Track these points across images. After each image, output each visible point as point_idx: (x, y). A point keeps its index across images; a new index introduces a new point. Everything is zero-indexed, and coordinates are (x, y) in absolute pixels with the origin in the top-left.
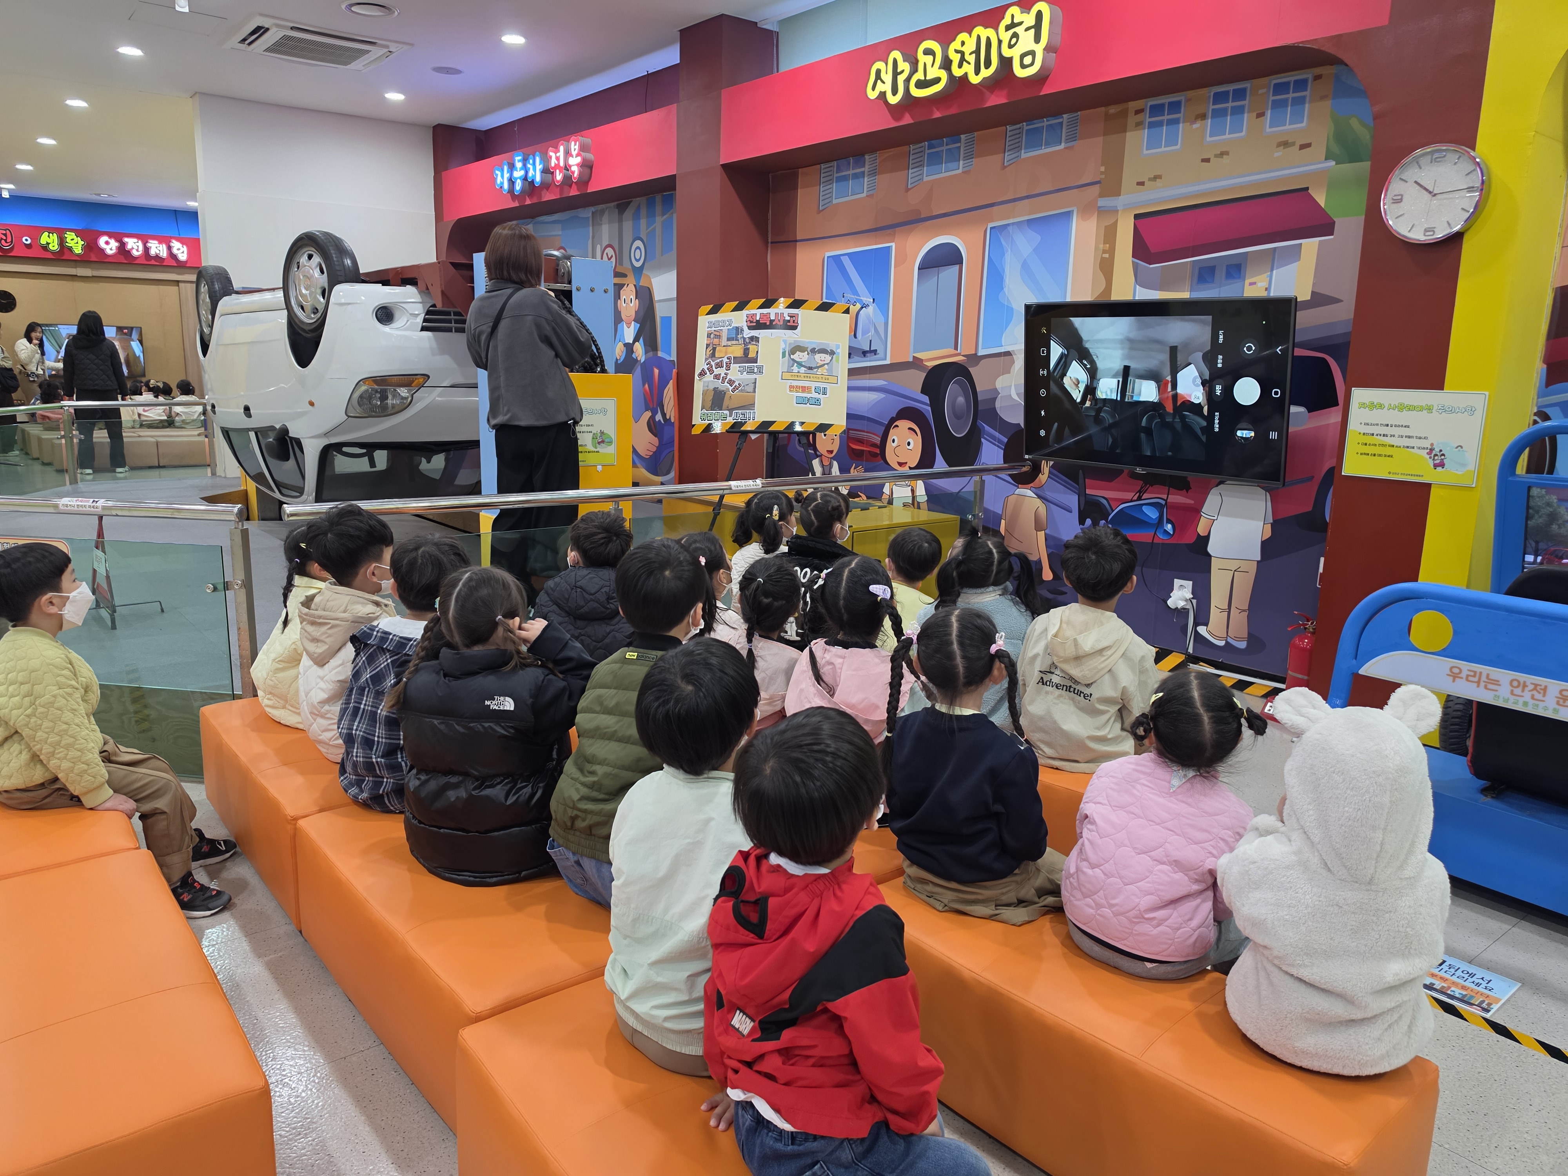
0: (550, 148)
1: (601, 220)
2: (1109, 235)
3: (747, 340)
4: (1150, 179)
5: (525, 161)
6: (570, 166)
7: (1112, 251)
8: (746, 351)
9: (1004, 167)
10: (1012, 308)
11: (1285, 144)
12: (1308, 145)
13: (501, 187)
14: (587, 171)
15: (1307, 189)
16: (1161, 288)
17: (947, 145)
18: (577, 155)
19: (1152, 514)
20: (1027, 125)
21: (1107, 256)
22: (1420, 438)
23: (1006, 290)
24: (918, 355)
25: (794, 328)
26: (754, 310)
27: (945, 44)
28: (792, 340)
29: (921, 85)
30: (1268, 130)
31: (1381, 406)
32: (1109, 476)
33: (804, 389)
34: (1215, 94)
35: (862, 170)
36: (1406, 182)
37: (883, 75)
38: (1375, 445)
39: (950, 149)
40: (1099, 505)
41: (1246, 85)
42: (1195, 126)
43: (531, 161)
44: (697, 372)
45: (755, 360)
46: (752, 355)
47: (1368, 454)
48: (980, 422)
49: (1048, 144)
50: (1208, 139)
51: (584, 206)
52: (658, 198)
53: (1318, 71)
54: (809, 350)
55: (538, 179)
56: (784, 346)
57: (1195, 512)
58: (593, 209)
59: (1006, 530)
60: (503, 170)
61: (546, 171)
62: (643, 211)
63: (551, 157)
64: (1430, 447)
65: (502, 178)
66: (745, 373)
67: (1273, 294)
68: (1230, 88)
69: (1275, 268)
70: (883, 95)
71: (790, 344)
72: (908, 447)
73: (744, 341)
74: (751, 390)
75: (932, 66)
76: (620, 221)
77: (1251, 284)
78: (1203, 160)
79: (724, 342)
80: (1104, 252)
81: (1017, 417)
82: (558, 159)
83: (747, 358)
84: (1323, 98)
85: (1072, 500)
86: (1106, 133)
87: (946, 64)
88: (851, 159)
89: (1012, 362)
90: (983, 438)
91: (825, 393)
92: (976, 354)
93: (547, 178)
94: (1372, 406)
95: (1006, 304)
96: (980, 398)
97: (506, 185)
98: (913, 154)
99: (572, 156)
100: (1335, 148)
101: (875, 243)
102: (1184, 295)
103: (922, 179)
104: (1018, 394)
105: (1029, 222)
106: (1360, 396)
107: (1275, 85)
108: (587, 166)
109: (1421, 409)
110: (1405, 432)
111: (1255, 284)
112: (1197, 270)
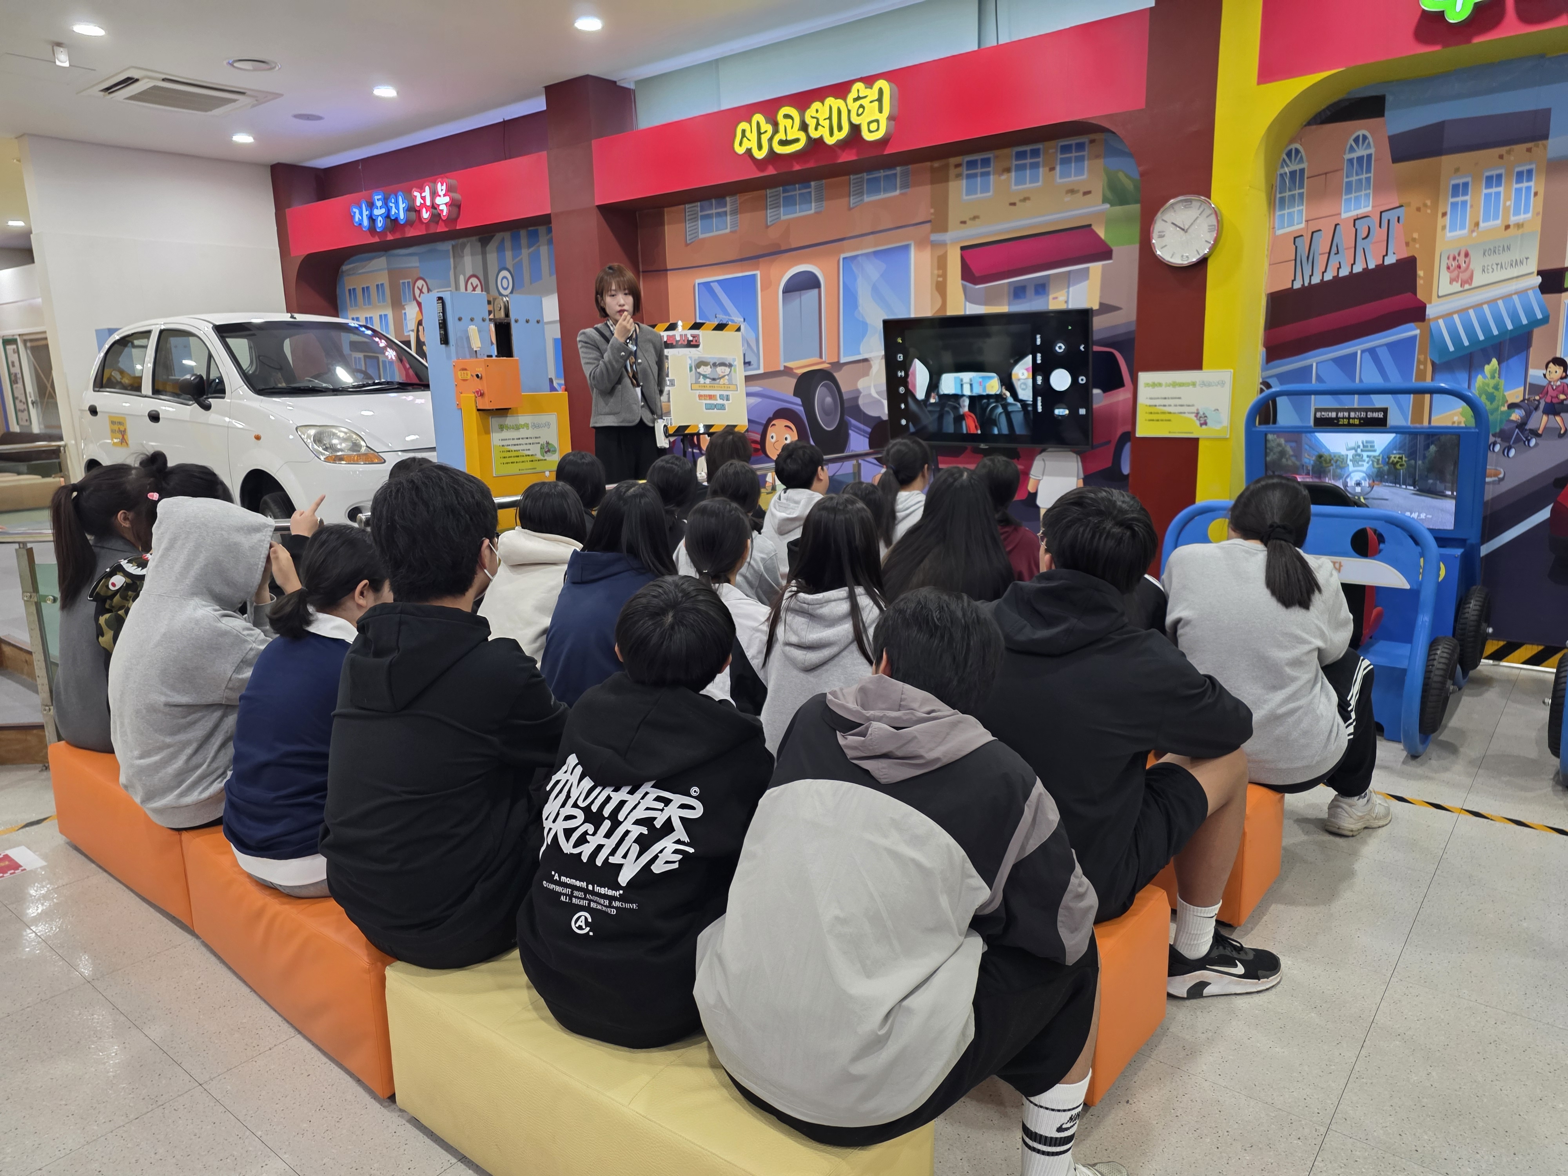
0: (413, 188)
2: (941, 263)
4: (970, 219)
5: (386, 200)
7: (944, 275)
9: (850, 209)
10: (867, 324)
11: (1072, 191)
12: (1089, 192)
13: (360, 224)
14: (455, 210)
15: (1090, 225)
16: (986, 303)
17: (799, 190)
18: (445, 195)
20: (869, 175)
21: (940, 279)
22: (1189, 406)
24: (788, 365)
25: (697, 346)
27: (802, 111)
28: (696, 357)
29: (783, 143)
30: (1058, 180)
31: (1160, 385)
32: (955, 453)
33: (711, 397)
34: (1016, 153)
35: (724, 209)
36: (1166, 223)
37: (748, 134)
39: (802, 194)
41: (1039, 146)
42: (1004, 177)
43: (393, 200)
47: (1152, 420)
48: (847, 417)
49: (885, 191)
50: (1014, 187)
53: (1092, 136)
55: (402, 216)
56: (690, 362)
60: (360, 208)
61: (412, 209)
63: (416, 197)
64: (1196, 412)
65: (360, 216)
67: (1072, 306)
68: (1028, 148)
69: (1070, 285)
70: (749, 151)
71: (695, 360)
75: (792, 128)
77: (1054, 298)
78: (1011, 204)
80: (939, 276)
81: (882, 411)
82: (423, 198)
84: (1098, 156)
86: (932, 182)
87: (804, 127)
88: (714, 201)
89: (870, 367)
90: (850, 432)
91: (728, 399)
92: (838, 362)
93: (413, 215)
94: (1154, 385)
95: (861, 319)
96: (845, 397)
97: (366, 222)
98: (770, 197)
99: (440, 196)
100: (1109, 194)
101: (742, 272)
102: (1004, 309)
103: (779, 218)
104: (878, 393)
105: (875, 253)
106: (1144, 377)
107: (1062, 146)
108: (455, 205)
109: (1188, 385)
110: (1178, 402)
111: (1056, 298)
112: (1012, 290)
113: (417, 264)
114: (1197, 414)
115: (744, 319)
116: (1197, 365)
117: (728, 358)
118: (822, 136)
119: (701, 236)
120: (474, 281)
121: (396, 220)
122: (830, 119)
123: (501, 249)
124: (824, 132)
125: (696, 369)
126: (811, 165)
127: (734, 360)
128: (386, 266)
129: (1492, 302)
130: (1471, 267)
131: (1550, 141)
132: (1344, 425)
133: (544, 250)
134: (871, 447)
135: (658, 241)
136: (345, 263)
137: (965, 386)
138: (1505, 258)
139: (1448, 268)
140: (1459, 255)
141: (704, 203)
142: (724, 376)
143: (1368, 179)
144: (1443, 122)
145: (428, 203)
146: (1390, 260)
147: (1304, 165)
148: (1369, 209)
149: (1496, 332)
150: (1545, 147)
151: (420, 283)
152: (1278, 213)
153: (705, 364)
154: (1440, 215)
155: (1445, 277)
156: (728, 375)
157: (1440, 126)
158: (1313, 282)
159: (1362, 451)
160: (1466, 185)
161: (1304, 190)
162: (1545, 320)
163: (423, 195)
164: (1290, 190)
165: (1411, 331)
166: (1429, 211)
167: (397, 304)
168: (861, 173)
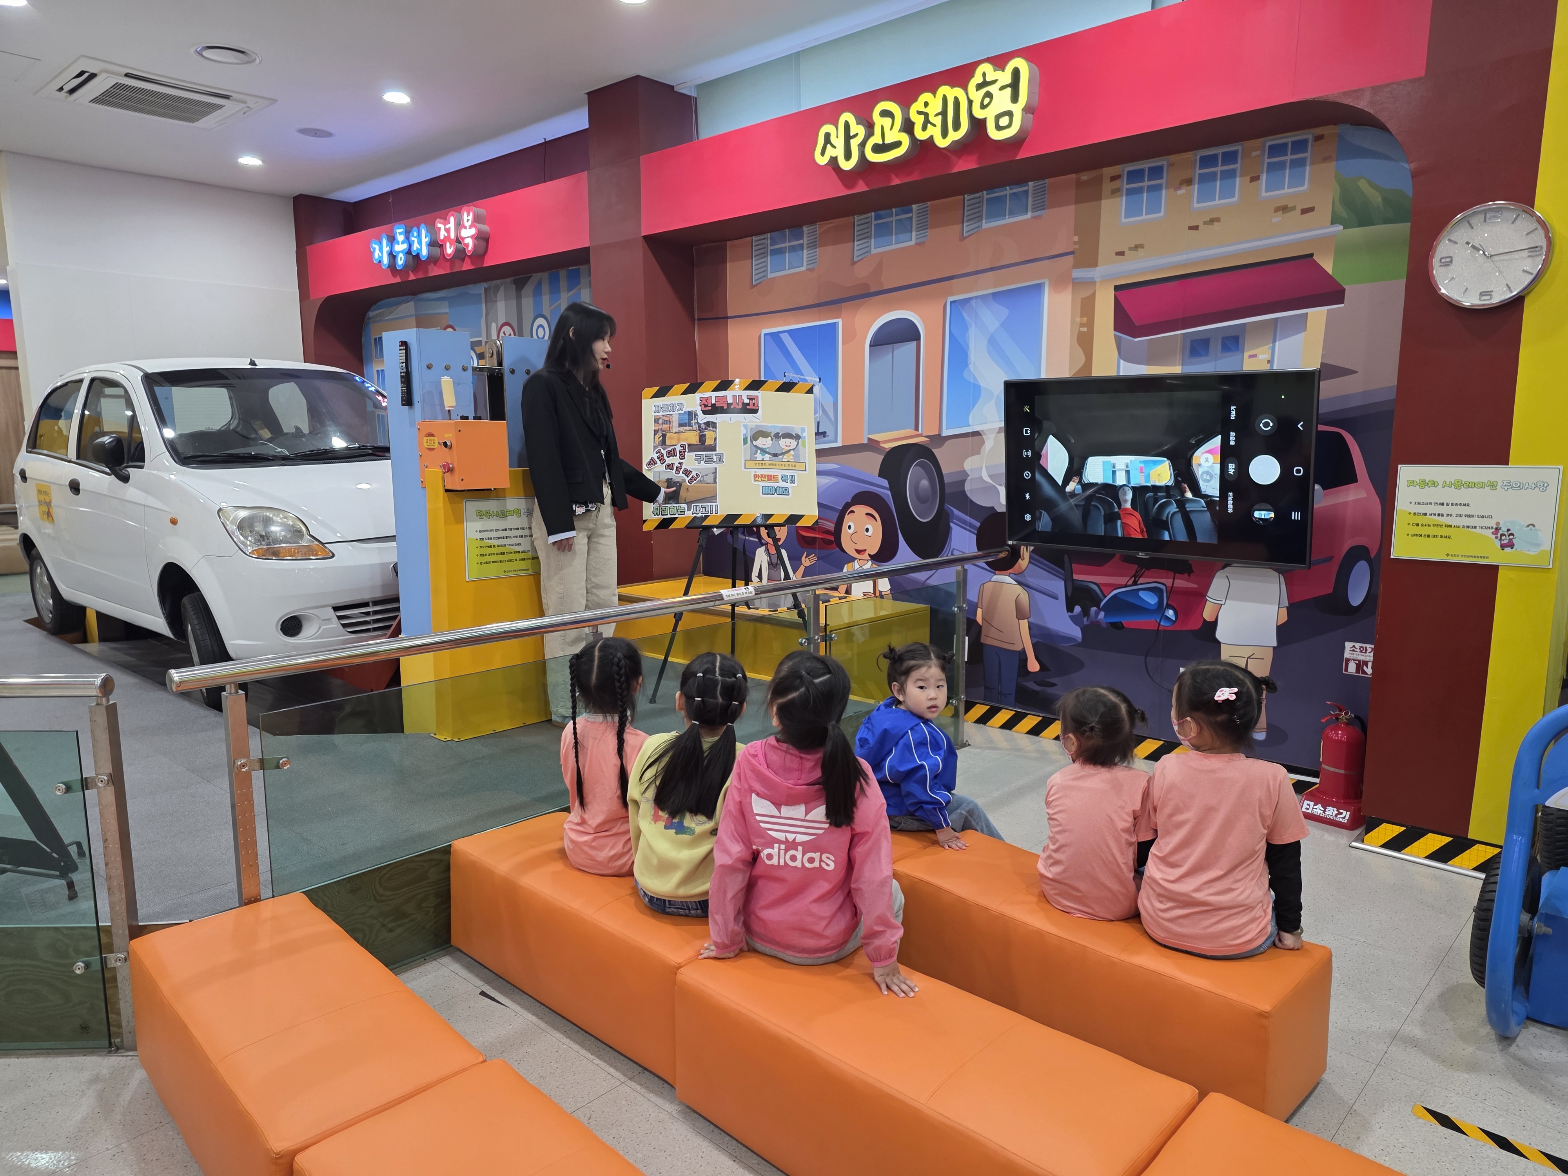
0: (438, 220)
1: (496, 296)
2: (1087, 308)
3: (703, 426)
4: (1130, 249)
5: (407, 234)
6: (463, 239)
7: (1090, 324)
8: (702, 438)
9: (963, 238)
10: (979, 387)
11: (1285, 209)
12: (1312, 209)
13: (380, 262)
14: (483, 244)
15: (1312, 255)
16: (1149, 362)
17: (896, 215)
18: (471, 227)
19: (1151, 599)
20: (987, 194)
21: (1085, 329)
22: (1483, 517)
23: (972, 367)
24: (872, 437)
25: (755, 411)
26: (708, 393)
27: (906, 105)
28: (753, 425)
29: (878, 149)
30: (1264, 194)
31: (1434, 484)
32: (1098, 561)
33: (770, 478)
34: (1201, 158)
35: (800, 242)
36: (1456, 243)
37: (833, 139)
38: (1429, 525)
39: (900, 220)
40: (1089, 590)
41: (1237, 147)
42: (1180, 192)
43: (415, 234)
44: (645, 460)
45: (713, 448)
46: (709, 442)
47: (1421, 536)
48: (948, 507)
49: (1012, 214)
50: (1196, 205)
51: (475, 281)
52: (563, 273)
53: (1319, 131)
54: (772, 435)
55: (424, 252)
56: (745, 432)
58: (485, 285)
59: (983, 619)
60: (381, 243)
61: (435, 243)
62: (545, 287)
63: (440, 229)
64: (1495, 526)
65: (380, 252)
66: (703, 462)
67: (1277, 367)
68: (1219, 151)
69: (1278, 338)
70: (834, 160)
71: (751, 429)
72: (867, 534)
73: (699, 427)
74: (712, 480)
75: (891, 129)
76: (519, 297)
77: (1251, 356)
78: (1191, 228)
79: (676, 428)
80: (1082, 325)
81: (1000, 501)
82: (448, 231)
83: (703, 446)
84: (1326, 159)
85: (1058, 586)
86: (1078, 201)
87: (908, 127)
88: (787, 230)
89: (983, 442)
90: (952, 524)
91: (792, 482)
92: (939, 435)
93: (437, 250)
94: (1424, 484)
95: (972, 381)
96: (946, 481)
97: (386, 260)
98: (858, 225)
99: (465, 228)
100: (1343, 213)
101: (820, 320)
102: (1176, 369)
103: (870, 251)
104: (990, 476)
105: (996, 295)
106: (1406, 473)
107: (1271, 147)
108: (482, 238)
109: (1482, 486)
110: (1464, 510)
111: (1255, 356)
112: (1188, 343)
113: (447, 310)
114: (1497, 529)
115: (820, 379)
116: (1501, 456)
117: (796, 429)
118: (932, 137)
119: (770, 276)
120: (507, 329)
121: (418, 256)
122: (944, 113)
123: (537, 292)
124: (934, 132)
125: (752, 442)
126: (915, 177)
127: (803, 430)
128: (414, 312)
134: (980, 547)
135: (718, 283)
136: (372, 308)
137: (1117, 473)
141: (775, 234)
142: (789, 451)
153: (764, 434)
156: (793, 450)
163: (447, 226)
168: (979, 192)
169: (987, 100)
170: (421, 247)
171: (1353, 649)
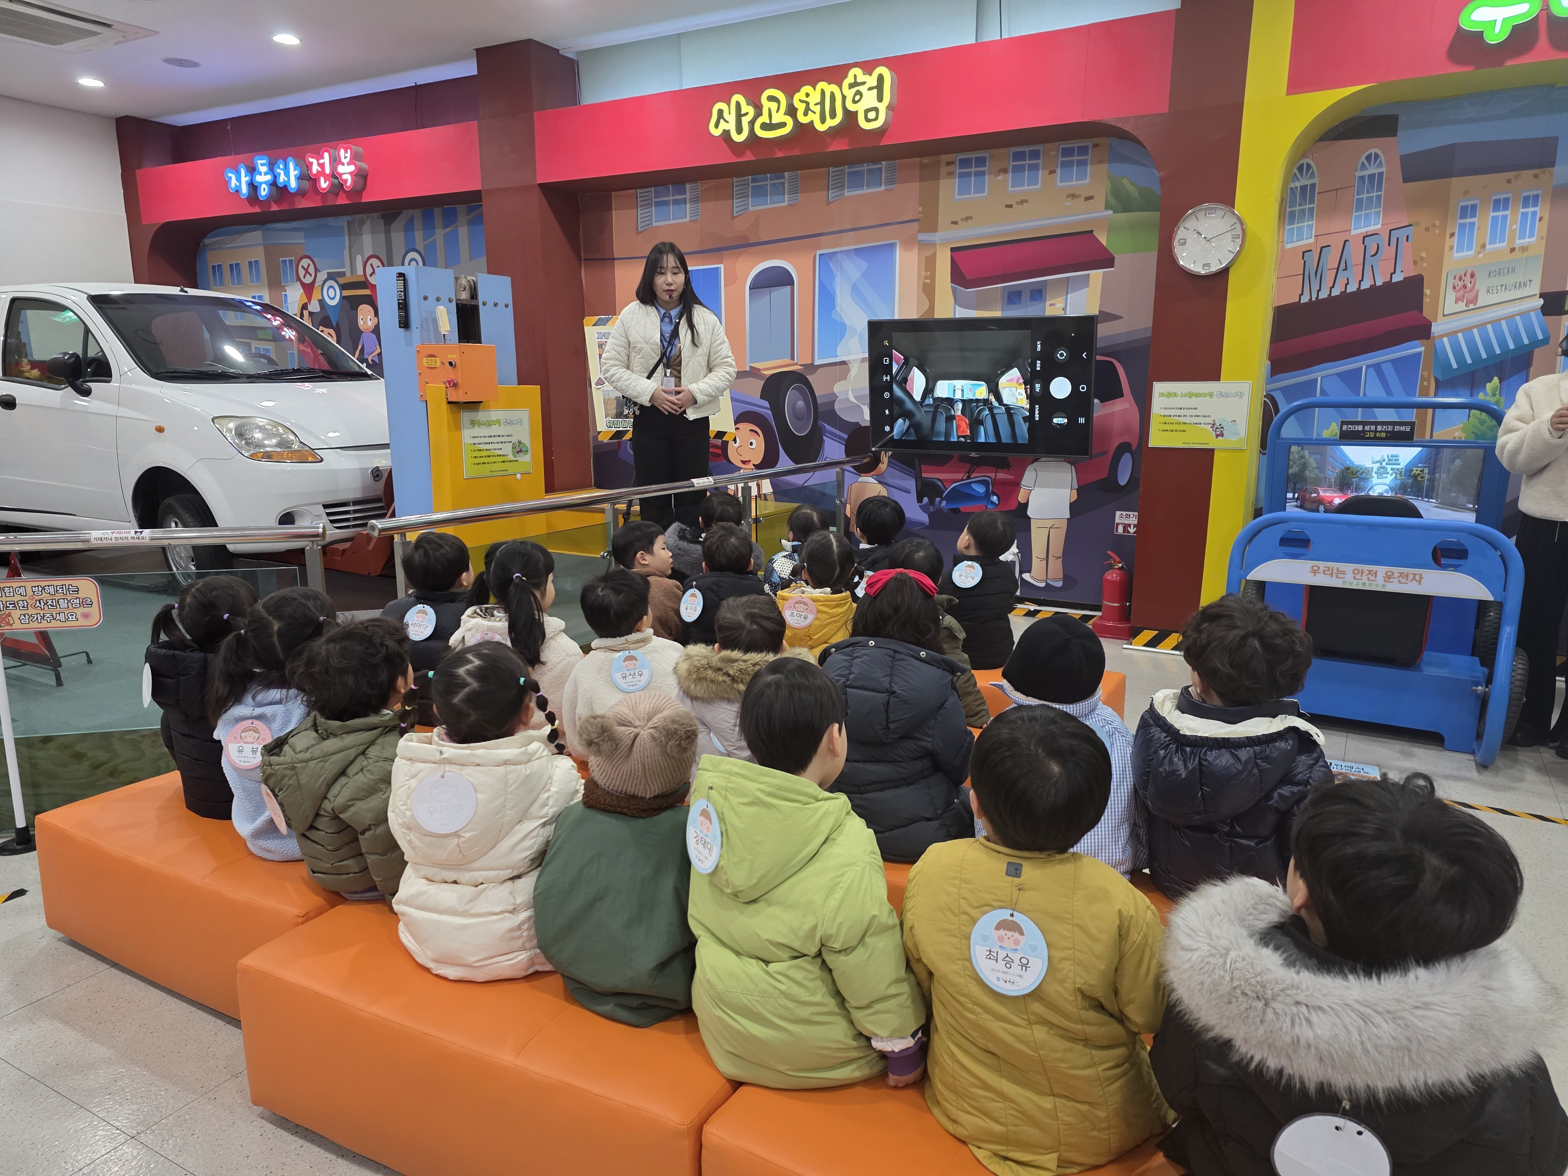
0: (309, 154)
2: (930, 264)
4: (962, 220)
5: (272, 165)
6: (341, 175)
7: (933, 277)
9: (829, 203)
10: (845, 325)
11: (1073, 196)
12: (1091, 198)
13: (237, 191)
14: (361, 181)
15: (1091, 231)
16: (977, 308)
17: (770, 180)
19: (980, 489)
20: (849, 168)
21: (928, 281)
22: (1205, 416)
23: (838, 309)
24: (753, 365)
27: (789, 93)
29: (765, 127)
30: (1059, 184)
31: (1176, 395)
32: (940, 461)
34: (1014, 153)
35: (683, 196)
36: (1189, 230)
37: (725, 115)
38: (1172, 423)
39: (774, 184)
40: (933, 485)
41: (1040, 147)
42: (999, 178)
43: (281, 166)
44: (593, 381)
47: (1166, 431)
48: (821, 422)
49: (869, 186)
50: (1010, 189)
53: (1096, 140)
55: (293, 184)
57: (1016, 485)
60: (238, 173)
61: (304, 177)
62: (418, 223)
63: (311, 163)
64: (1212, 422)
65: (238, 181)
67: (1069, 314)
68: (1026, 149)
69: (1069, 293)
70: (726, 133)
75: (777, 112)
76: (388, 232)
77: (1051, 305)
78: (1007, 206)
80: (926, 278)
82: (321, 166)
84: (1101, 161)
85: (910, 483)
86: (922, 179)
87: (792, 111)
88: (670, 187)
89: (851, 369)
90: (824, 438)
92: (812, 364)
93: (306, 184)
94: (1169, 395)
95: (839, 320)
96: (820, 401)
97: (244, 190)
98: (739, 186)
99: (343, 164)
100: (1113, 202)
101: (703, 265)
102: (998, 314)
103: (747, 208)
104: (856, 398)
105: (857, 251)
106: (1159, 387)
107: (1063, 149)
108: (361, 176)
109: (1205, 395)
110: (1194, 412)
111: (1054, 305)
112: (1006, 294)
113: (303, 241)
114: (1214, 425)
116: (1215, 376)
118: (812, 122)
119: (655, 224)
120: (375, 262)
121: (285, 188)
122: (822, 103)
123: (409, 228)
124: (814, 118)
126: (797, 152)
128: (261, 242)
129: (1495, 322)
130: (1477, 287)
131: (1557, 169)
132: (1370, 438)
133: (463, 232)
135: (604, 228)
136: (209, 235)
138: (1509, 280)
139: (1454, 288)
140: (1465, 275)
141: (658, 188)
143: (1379, 197)
144: (1453, 147)
145: (327, 170)
146: (1398, 278)
147: (1315, 180)
148: (1379, 226)
149: (1498, 351)
150: (1551, 174)
151: (305, 262)
152: (1288, 227)
154: (1448, 236)
155: (1451, 296)
157: (1450, 150)
158: (1320, 298)
159: (1387, 464)
160: (1474, 207)
161: (1315, 205)
162: (1546, 341)
163: (321, 161)
164: (1300, 205)
165: (1417, 348)
166: (1437, 231)
167: (276, 284)
168: (841, 166)
169: (857, 98)
170: (289, 179)
171: (1121, 516)
